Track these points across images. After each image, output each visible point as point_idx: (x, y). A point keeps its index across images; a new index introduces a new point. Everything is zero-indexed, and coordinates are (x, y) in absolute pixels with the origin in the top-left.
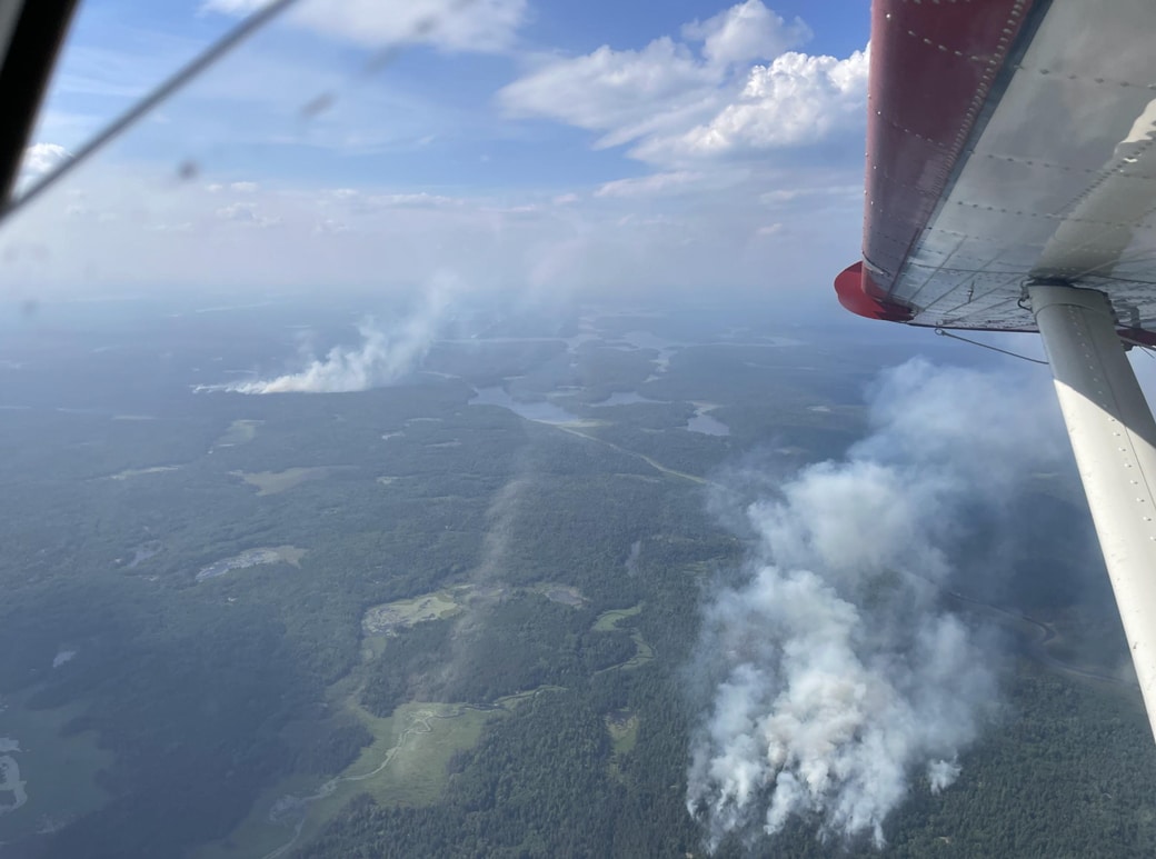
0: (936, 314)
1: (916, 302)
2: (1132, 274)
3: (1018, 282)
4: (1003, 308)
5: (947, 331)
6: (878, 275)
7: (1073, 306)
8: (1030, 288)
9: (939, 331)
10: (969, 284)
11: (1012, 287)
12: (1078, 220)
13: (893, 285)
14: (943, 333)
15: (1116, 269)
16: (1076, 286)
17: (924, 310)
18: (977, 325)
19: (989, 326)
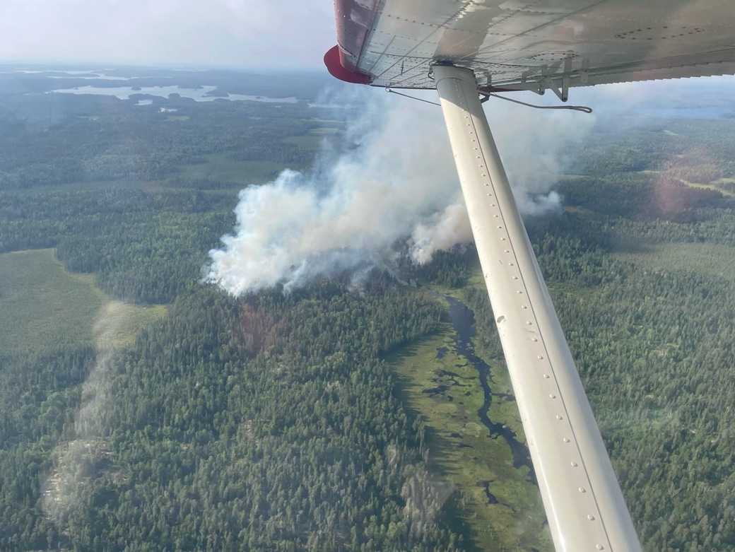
0: (384, 79)
1: (373, 72)
2: (485, 59)
3: (428, 63)
4: (421, 77)
5: (392, 89)
6: (349, 56)
7: (456, 79)
8: (433, 67)
9: (388, 90)
10: (401, 63)
11: (423, 65)
12: (455, 29)
13: (358, 62)
14: (390, 91)
15: (477, 56)
16: (457, 65)
17: (378, 77)
18: (408, 86)
19: (415, 86)
